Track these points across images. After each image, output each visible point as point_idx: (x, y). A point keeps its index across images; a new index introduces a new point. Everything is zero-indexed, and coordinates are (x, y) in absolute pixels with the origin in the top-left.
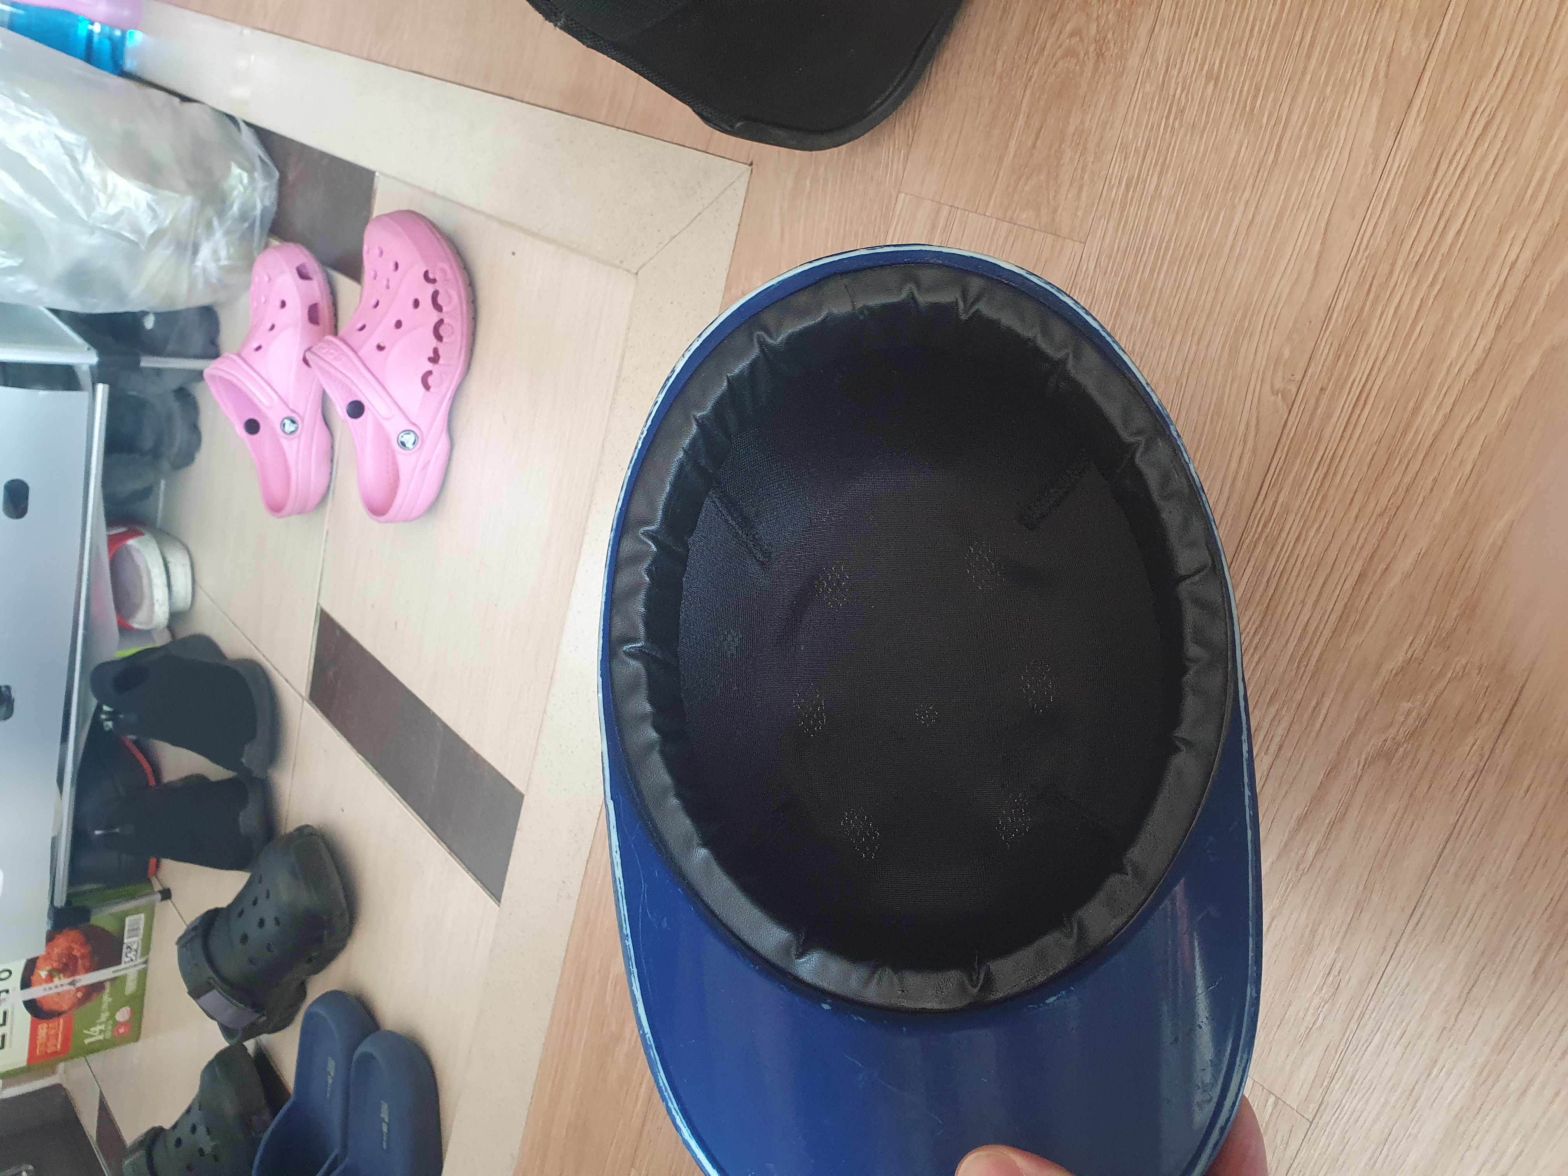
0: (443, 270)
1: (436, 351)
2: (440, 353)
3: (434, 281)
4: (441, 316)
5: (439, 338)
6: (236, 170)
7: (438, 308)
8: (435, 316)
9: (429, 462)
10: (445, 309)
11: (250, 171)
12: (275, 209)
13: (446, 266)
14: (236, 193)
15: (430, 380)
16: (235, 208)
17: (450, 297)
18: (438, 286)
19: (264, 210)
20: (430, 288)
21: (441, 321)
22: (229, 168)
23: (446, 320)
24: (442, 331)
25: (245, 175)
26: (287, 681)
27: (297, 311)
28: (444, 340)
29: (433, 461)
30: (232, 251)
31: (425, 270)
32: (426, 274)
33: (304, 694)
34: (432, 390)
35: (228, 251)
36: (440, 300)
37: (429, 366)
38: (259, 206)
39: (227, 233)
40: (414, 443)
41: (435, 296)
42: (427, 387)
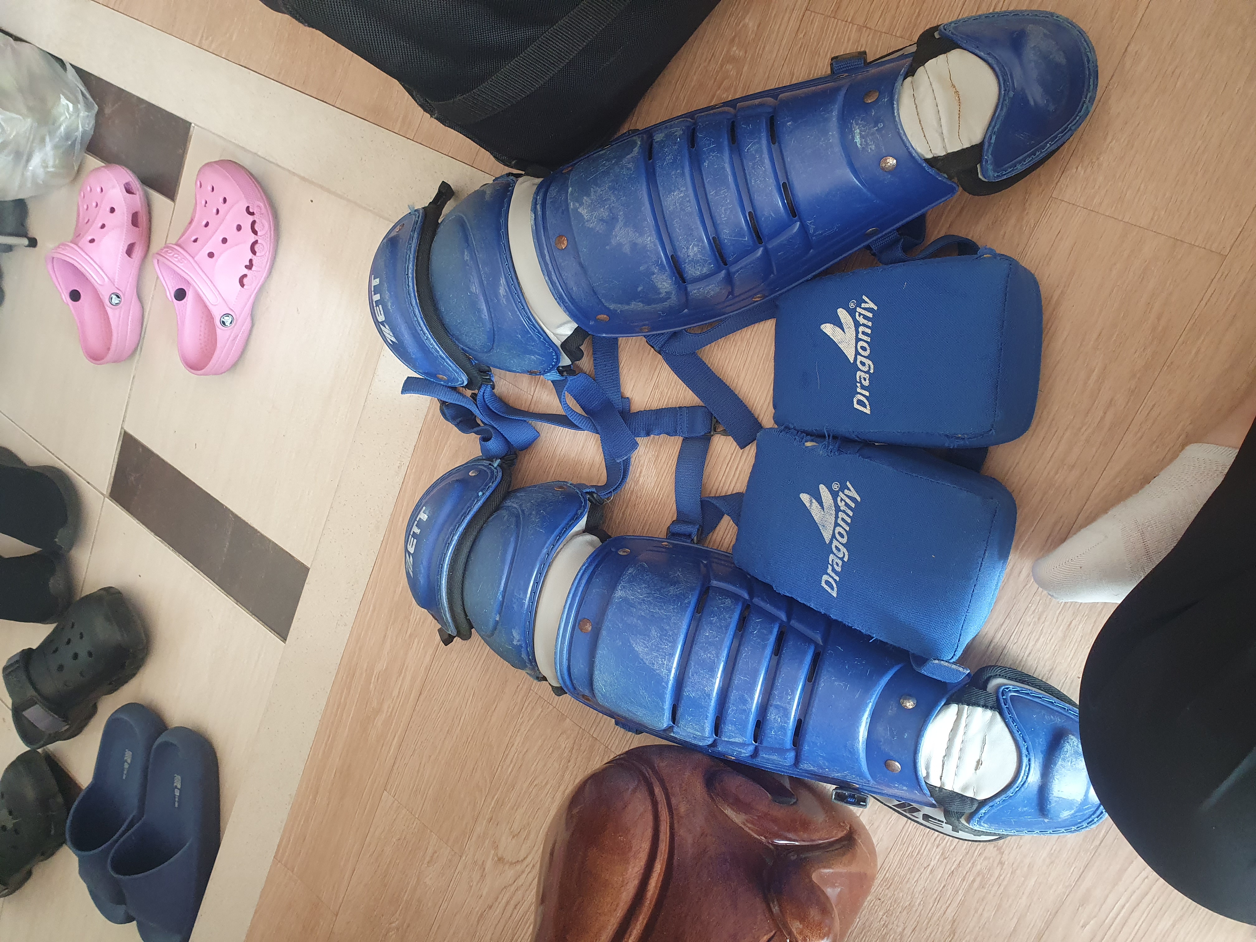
0: (258, 206)
1: (251, 261)
2: (254, 262)
3: (252, 214)
4: (256, 238)
5: (254, 252)
6: (64, 101)
7: (255, 232)
8: (253, 238)
9: (238, 336)
10: (259, 233)
11: (75, 102)
12: (92, 133)
13: (262, 205)
14: (62, 119)
15: (245, 281)
16: (62, 129)
17: (263, 226)
18: (255, 218)
19: (84, 133)
20: (251, 219)
21: (256, 242)
22: (60, 98)
23: (259, 242)
24: (257, 248)
25: (71, 106)
26: (88, 483)
27: (123, 216)
28: (257, 254)
29: (240, 335)
30: (57, 162)
31: (247, 205)
32: (248, 208)
33: (105, 493)
34: (245, 287)
35: (55, 161)
36: (257, 227)
37: (246, 271)
38: (81, 129)
39: (56, 147)
40: (231, 323)
41: (254, 223)
42: (242, 285)
